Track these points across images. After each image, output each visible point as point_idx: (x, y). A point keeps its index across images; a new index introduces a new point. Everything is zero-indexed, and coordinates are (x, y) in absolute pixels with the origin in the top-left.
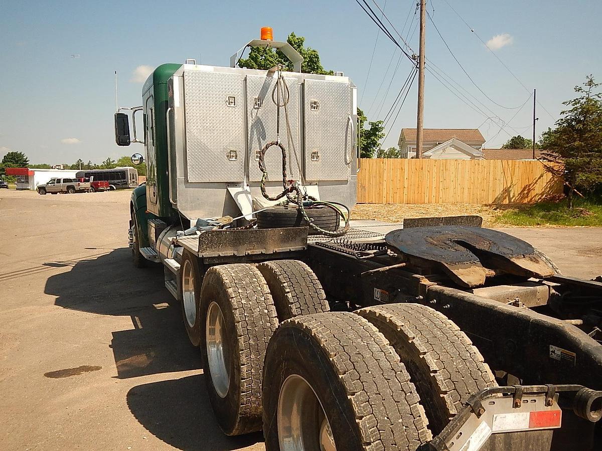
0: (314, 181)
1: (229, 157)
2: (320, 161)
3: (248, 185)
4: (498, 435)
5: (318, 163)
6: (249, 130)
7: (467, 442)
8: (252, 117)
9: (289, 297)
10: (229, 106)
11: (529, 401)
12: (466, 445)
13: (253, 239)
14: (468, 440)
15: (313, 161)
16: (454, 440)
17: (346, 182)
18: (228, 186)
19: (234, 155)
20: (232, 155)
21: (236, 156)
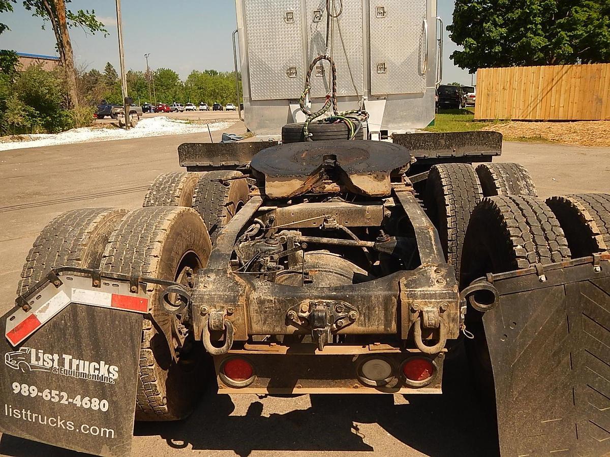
0: (382, 95)
1: (289, 74)
2: (387, 73)
3: (310, 102)
4: (79, 305)
5: (386, 76)
6: (309, 45)
7: (47, 303)
8: (312, 32)
9: (193, 201)
10: (287, 22)
11: (111, 285)
12: (45, 305)
13: (224, 152)
14: (48, 302)
15: (379, 73)
16: (34, 299)
17: (421, 95)
18: (290, 102)
19: (294, 71)
20: (291, 71)
21: (296, 73)
